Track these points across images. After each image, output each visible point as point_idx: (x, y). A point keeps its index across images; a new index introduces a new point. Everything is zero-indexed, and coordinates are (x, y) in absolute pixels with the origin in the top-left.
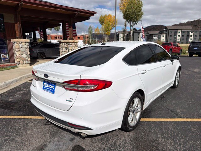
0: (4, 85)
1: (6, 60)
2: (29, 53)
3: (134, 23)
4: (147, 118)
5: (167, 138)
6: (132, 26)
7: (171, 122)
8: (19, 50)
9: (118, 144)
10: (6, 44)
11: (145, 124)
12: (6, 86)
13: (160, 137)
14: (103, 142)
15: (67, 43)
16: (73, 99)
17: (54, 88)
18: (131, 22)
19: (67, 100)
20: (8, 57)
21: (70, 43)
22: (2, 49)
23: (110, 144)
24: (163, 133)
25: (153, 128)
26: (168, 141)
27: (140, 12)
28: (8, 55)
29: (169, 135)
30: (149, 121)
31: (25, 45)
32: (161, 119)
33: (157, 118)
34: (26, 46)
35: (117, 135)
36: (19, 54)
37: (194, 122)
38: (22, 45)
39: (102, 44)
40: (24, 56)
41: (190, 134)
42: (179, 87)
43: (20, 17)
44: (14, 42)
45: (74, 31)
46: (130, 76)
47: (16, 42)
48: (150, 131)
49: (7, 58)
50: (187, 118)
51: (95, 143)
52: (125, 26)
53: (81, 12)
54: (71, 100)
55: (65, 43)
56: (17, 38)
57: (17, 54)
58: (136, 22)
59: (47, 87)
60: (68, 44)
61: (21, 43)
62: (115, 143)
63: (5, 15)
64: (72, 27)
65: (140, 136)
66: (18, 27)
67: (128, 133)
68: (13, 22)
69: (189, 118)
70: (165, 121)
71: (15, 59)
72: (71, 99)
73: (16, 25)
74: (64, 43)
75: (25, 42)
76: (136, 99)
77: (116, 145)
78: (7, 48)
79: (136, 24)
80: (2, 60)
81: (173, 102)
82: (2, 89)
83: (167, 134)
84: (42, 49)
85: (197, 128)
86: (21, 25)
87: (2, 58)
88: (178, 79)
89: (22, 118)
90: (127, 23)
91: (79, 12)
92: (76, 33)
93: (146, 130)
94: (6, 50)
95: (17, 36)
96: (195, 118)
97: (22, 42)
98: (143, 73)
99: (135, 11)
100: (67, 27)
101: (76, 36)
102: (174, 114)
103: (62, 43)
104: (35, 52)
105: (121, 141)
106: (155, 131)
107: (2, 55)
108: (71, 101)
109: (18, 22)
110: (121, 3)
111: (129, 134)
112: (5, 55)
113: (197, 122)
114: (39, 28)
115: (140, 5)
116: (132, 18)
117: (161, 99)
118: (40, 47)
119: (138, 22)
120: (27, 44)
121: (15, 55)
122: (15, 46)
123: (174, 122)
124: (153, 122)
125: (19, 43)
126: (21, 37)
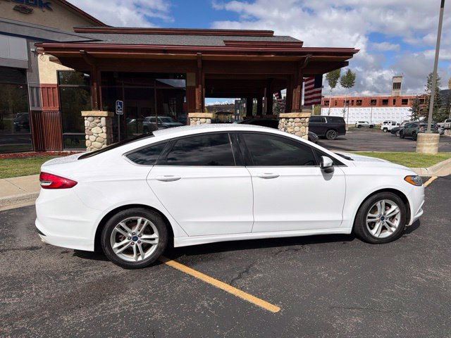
11: (164, 270)
13: (141, 289)
14: (79, 266)
21: (290, 120)
23: (81, 269)
25: (161, 277)
32: (199, 273)
38: (201, 123)
43: (203, 77)
44: (191, 118)
48: (147, 279)
50: (241, 288)
53: (315, 53)
56: (196, 111)
61: (198, 119)
63: (188, 74)
66: (198, 91)
68: (194, 85)
69: (243, 290)
73: (197, 89)
74: (284, 118)
75: (206, 118)
83: (156, 291)
85: (215, 305)
86: (204, 89)
88: (397, 222)
91: (310, 56)
93: (146, 276)
95: (197, 108)
97: (200, 118)
98: (166, 181)
106: (152, 282)
109: (200, 86)
120: (209, 121)
125: (195, 119)
126: (202, 109)
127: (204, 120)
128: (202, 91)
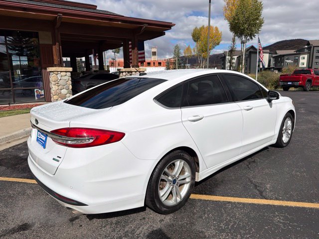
0: (22, 134)
1: (41, 97)
2: (71, 87)
3: (248, 38)
4: (207, 194)
5: (223, 231)
6: (243, 43)
7: (244, 204)
8: (57, 84)
9: (138, 232)
10: (41, 74)
11: (199, 204)
12: (26, 135)
13: (212, 227)
14: (117, 227)
15: (128, 72)
16: (60, 158)
17: (46, 139)
18: (243, 36)
19: (54, 159)
20: (43, 93)
21: (133, 73)
22: (36, 81)
23: (126, 230)
24: (221, 221)
25: (208, 211)
26: (222, 235)
27: (257, 19)
28: (43, 91)
29: (229, 225)
30: (208, 201)
31: (66, 75)
32: (229, 198)
33: (223, 196)
34: (67, 78)
35: (144, 218)
36: (57, 88)
37: (287, 207)
38: (62, 76)
39: (140, 75)
40: (64, 91)
41: (266, 228)
42: (291, 145)
43: (59, 36)
44: (51, 72)
45: (141, 54)
46: (163, 126)
47: (53, 72)
48: (201, 217)
49: (42, 95)
50: (277, 199)
51: (104, 227)
52: (232, 43)
53: (149, 24)
54: (58, 159)
55: (127, 73)
56: (55, 66)
57: (54, 88)
58: (251, 35)
59: (40, 138)
60: (131, 73)
61: (59, 73)
62: (134, 230)
63: (41, 33)
64: (136, 48)
65: (180, 223)
66: (56, 49)
67: (163, 216)
68: (51, 43)
69: (280, 200)
70: (235, 203)
71: (52, 96)
72: (58, 157)
73: (53, 46)
74: (125, 72)
75: (66, 72)
76: (179, 162)
77: (134, 234)
78: (42, 81)
79: (252, 38)
80: (36, 98)
81: (267, 171)
82: (19, 139)
83: (227, 224)
84: (93, 82)
85: (286, 218)
86: (61, 47)
87: (36, 94)
88: (290, 132)
89: (23, 181)
90: (236, 38)
91: (146, 25)
92: (144, 57)
93: (194, 214)
94: (41, 83)
95: (55, 63)
96: (291, 201)
97: (61, 72)
98: (194, 121)
99: (248, 18)
100: (130, 48)
101: (145, 61)
102: (257, 192)
103: (122, 72)
104: (84, 85)
105: (145, 228)
106: (208, 218)
107: (35, 90)
108: (58, 161)
109: (57, 43)
110: (226, 5)
111: (163, 218)
112: (40, 91)
113: (291, 207)
114: (93, 50)
115: (258, 8)
116: (244, 30)
117: (247, 165)
118: (91, 79)
119: (254, 36)
120: (69, 74)
121: (52, 91)
122: (52, 77)
123: (250, 204)
124: (213, 201)
125: (56, 73)
126: (61, 64)
127: (64, 73)
128: (60, 48)
